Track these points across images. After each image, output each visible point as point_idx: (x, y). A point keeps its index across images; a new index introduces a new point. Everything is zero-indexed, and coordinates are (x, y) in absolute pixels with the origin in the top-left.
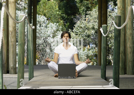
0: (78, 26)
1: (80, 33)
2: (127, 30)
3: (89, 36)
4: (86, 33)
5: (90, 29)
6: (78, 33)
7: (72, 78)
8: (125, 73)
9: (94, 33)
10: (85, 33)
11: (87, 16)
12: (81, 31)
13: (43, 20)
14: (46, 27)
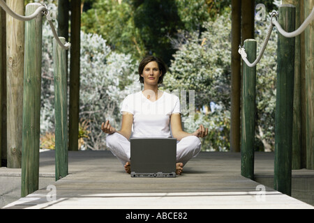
0: (183, 58)
1: (187, 74)
2: (306, 55)
3: (208, 82)
4: (202, 75)
5: (211, 64)
6: (182, 74)
7: (166, 176)
8: (303, 166)
9: (220, 73)
10: (199, 75)
11: (204, 34)
12: (188, 68)
13: (96, 45)
14: (105, 61)
